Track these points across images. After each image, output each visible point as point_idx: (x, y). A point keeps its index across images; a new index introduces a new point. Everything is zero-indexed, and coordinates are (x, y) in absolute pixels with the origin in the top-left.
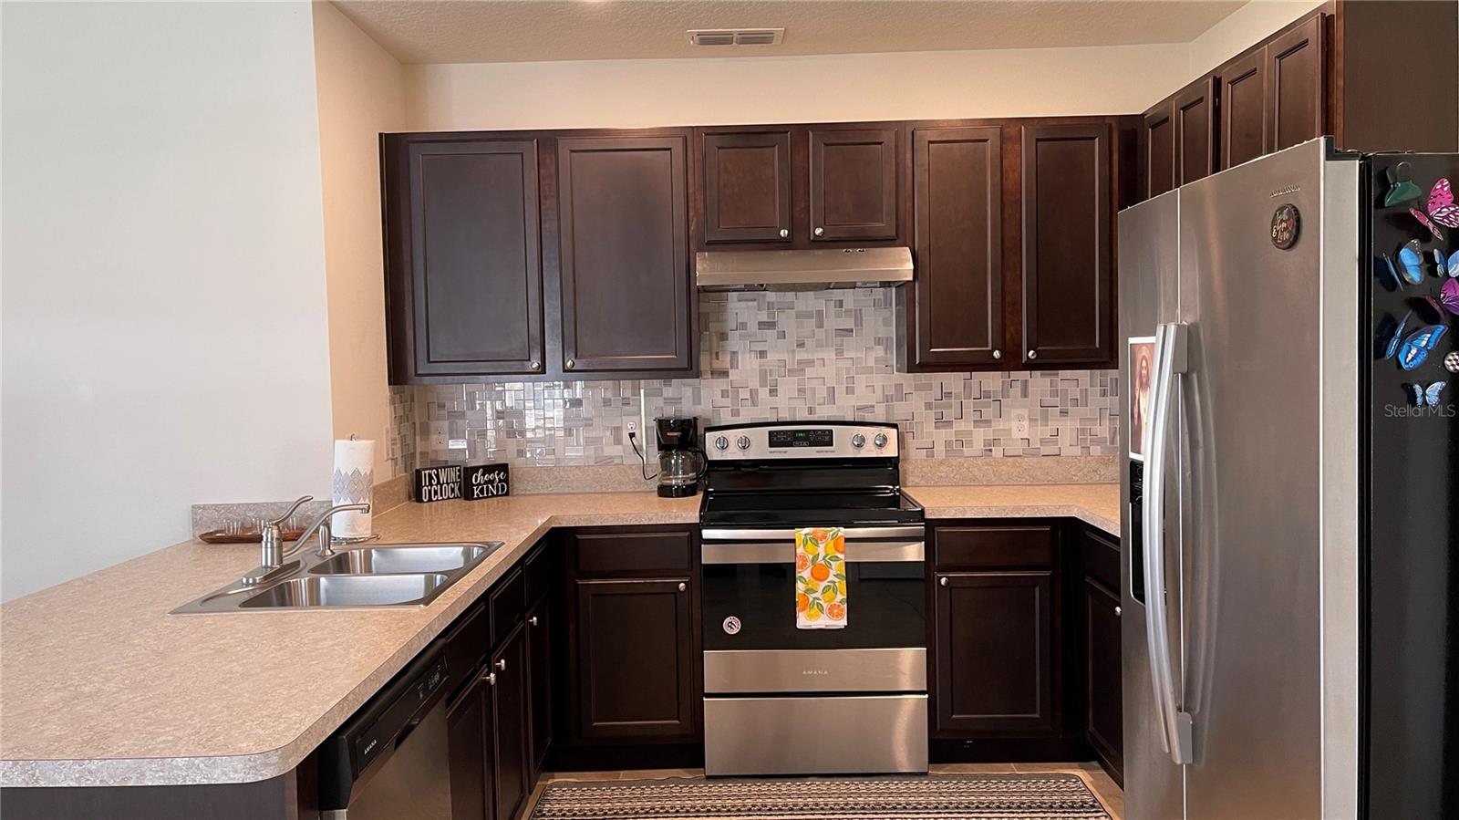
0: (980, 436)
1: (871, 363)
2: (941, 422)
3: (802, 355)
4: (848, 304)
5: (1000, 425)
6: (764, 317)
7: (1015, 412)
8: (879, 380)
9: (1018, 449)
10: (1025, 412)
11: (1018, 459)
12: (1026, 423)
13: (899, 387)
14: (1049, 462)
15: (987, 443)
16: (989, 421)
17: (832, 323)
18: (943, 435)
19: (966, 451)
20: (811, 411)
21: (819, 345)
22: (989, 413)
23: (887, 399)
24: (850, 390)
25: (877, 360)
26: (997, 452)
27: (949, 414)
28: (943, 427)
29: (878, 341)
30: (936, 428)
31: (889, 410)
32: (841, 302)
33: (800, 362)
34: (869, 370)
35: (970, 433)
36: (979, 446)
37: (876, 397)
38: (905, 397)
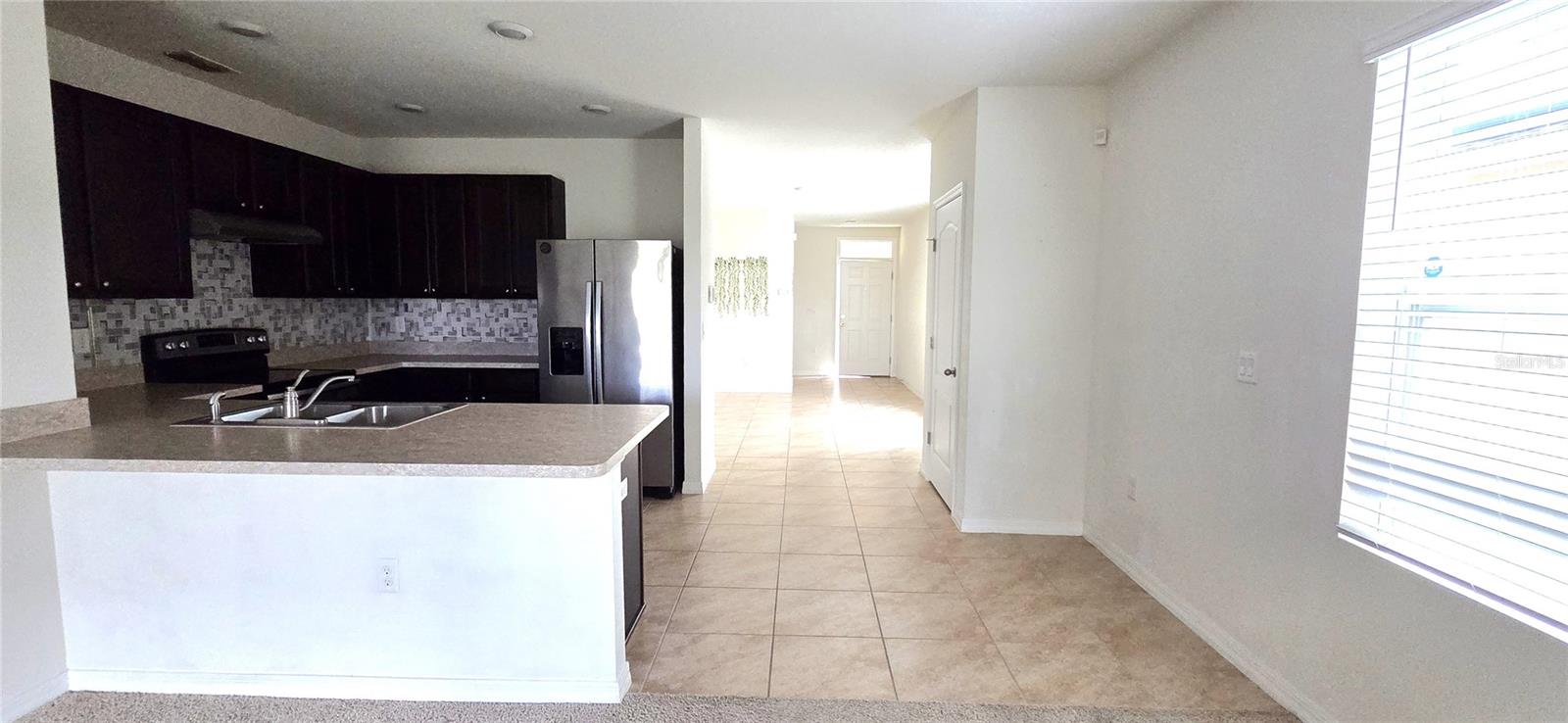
0: (294, 335)
1: (241, 291)
2: (277, 329)
4: (227, 252)
5: (302, 329)
7: (308, 321)
8: (244, 302)
9: (309, 341)
10: (312, 321)
11: (311, 348)
12: (313, 327)
13: (255, 306)
14: (323, 348)
15: (298, 339)
16: (297, 326)
17: (219, 263)
18: (279, 335)
19: (289, 345)
20: (209, 323)
22: (297, 321)
23: (249, 314)
24: (230, 309)
25: (243, 289)
26: (302, 344)
27: (280, 323)
28: (277, 331)
29: (243, 278)
30: (275, 331)
31: (253, 320)
32: (222, 250)
34: (239, 296)
35: (289, 334)
36: (294, 340)
37: (244, 313)
38: (258, 312)
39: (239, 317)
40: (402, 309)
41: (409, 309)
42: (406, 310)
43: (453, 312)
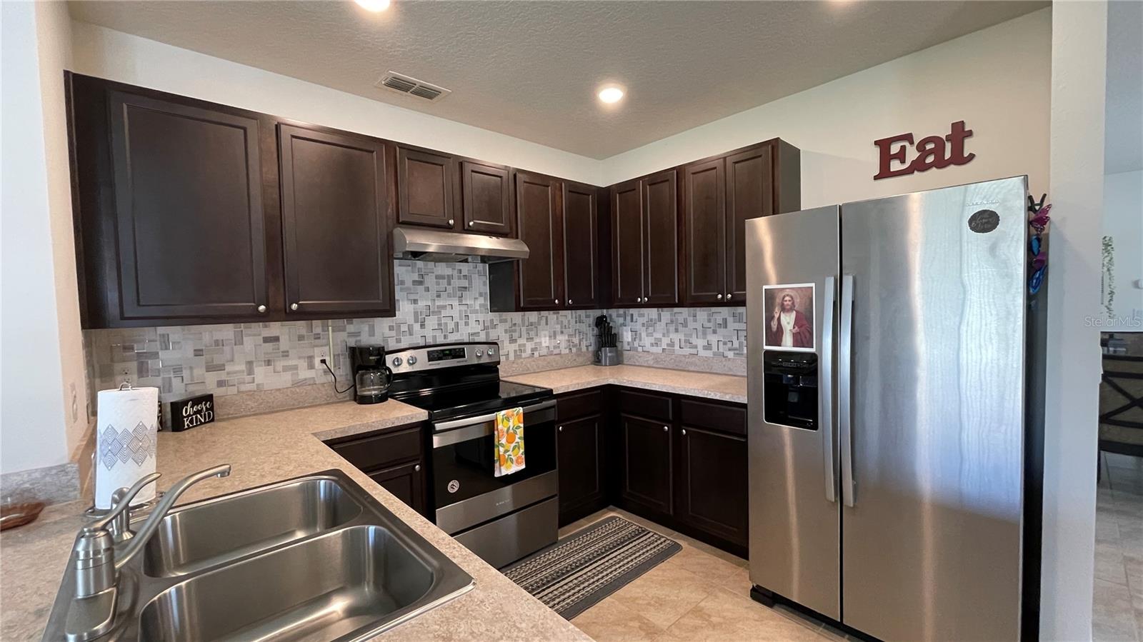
0: (529, 346)
1: (478, 308)
2: (512, 341)
3: (439, 303)
4: (465, 272)
5: (537, 340)
6: (416, 277)
7: (543, 333)
8: (481, 317)
9: (544, 352)
10: (547, 333)
11: (546, 357)
12: (548, 338)
13: (492, 321)
14: (558, 358)
15: (533, 350)
16: (532, 338)
17: (457, 283)
18: (514, 347)
19: (524, 355)
20: (445, 337)
21: (449, 296)
22: (532, 333)
23: (485, 328)
24: (467, 324)
25: (480, 305)
26: (536, 354)
27: (515, 335)
28: (512, 343)
29: (481, 295)
30: (510, 343)
31: (487, 334)
32: (460, 270)
33: (438, 307)
34: (476, 312)
35: (524, 345)
36: (529, 352)
37: (480, 327)
38: (495, 327)
39: (476, 331)
40: (628, 318)
41: (634, 320)
42: (632, 321)
43: (672, 322)
